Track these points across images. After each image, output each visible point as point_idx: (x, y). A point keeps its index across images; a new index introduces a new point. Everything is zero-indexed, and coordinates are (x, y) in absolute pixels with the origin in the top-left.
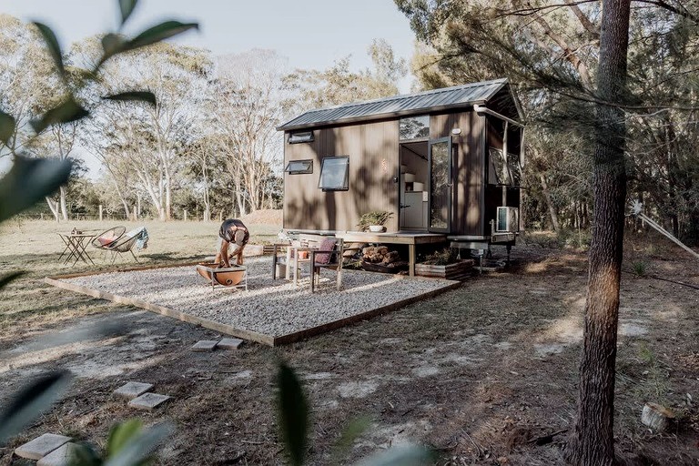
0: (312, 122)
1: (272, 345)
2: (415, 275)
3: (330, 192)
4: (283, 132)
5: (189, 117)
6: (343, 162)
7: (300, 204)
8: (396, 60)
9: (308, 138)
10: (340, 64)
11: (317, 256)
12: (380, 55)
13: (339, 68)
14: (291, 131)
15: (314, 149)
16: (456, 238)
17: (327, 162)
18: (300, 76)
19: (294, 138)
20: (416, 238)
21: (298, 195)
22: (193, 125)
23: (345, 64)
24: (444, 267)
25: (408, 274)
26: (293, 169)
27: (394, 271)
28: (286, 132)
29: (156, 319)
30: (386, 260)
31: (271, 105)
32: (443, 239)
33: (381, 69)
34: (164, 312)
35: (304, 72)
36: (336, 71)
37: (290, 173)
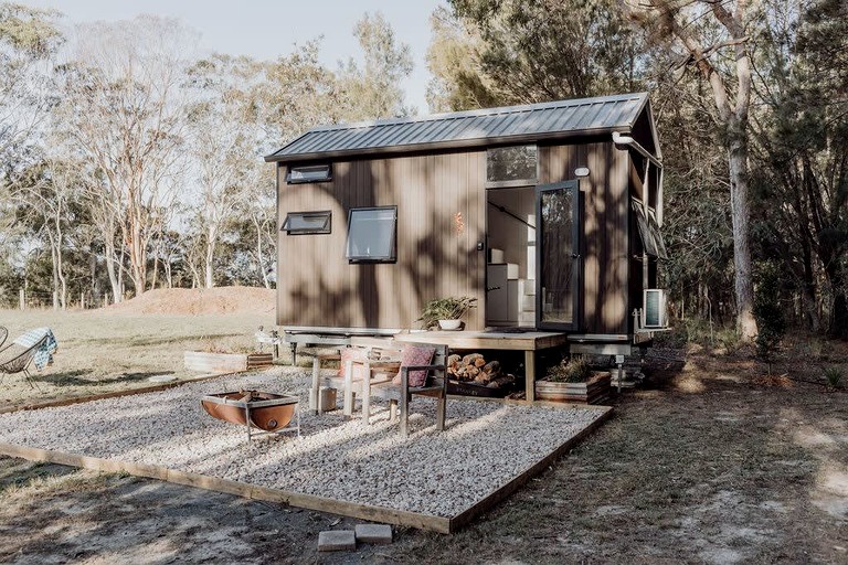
0: (334, 148)
1: (447, 531)
2: (536, 399)
3: (367, 266)
4: (275, 163)
5: (20, 127)
6: (388, 216)
7: (313, 291)
8: (397, 47)
9: (323, 175)
10: (304, 49)
11: (412, 373)
12: (373, 39)
13: (302, 55)
14: (289, 164)
15: (334, 194)
16: (581, 338)
17: (359, 217)
18: (219, 65)
19: (296, 175)
20: (537, 339)
21: (309, 275)
22: (29, 142)
23: (312, 49)
24: (584, 385)
25: (523, 397)
26: (293, 227)
27: (499, 393)
28: (281, 164)
29: (195, 497)
30: (485, 376)
31: (168, 112)
32: (563, 340)
33: (374, 60)
34: (205, 484)
35: (225, 59)
36: (296, 60)
37: (289, 233)
